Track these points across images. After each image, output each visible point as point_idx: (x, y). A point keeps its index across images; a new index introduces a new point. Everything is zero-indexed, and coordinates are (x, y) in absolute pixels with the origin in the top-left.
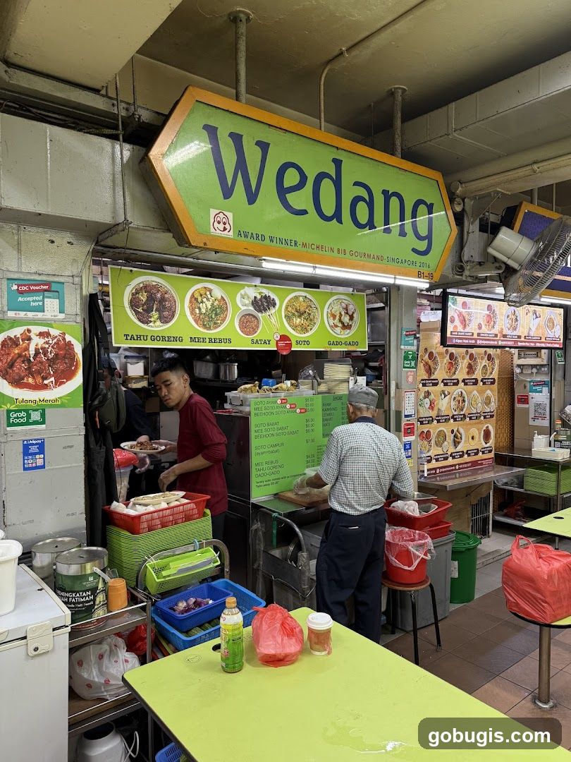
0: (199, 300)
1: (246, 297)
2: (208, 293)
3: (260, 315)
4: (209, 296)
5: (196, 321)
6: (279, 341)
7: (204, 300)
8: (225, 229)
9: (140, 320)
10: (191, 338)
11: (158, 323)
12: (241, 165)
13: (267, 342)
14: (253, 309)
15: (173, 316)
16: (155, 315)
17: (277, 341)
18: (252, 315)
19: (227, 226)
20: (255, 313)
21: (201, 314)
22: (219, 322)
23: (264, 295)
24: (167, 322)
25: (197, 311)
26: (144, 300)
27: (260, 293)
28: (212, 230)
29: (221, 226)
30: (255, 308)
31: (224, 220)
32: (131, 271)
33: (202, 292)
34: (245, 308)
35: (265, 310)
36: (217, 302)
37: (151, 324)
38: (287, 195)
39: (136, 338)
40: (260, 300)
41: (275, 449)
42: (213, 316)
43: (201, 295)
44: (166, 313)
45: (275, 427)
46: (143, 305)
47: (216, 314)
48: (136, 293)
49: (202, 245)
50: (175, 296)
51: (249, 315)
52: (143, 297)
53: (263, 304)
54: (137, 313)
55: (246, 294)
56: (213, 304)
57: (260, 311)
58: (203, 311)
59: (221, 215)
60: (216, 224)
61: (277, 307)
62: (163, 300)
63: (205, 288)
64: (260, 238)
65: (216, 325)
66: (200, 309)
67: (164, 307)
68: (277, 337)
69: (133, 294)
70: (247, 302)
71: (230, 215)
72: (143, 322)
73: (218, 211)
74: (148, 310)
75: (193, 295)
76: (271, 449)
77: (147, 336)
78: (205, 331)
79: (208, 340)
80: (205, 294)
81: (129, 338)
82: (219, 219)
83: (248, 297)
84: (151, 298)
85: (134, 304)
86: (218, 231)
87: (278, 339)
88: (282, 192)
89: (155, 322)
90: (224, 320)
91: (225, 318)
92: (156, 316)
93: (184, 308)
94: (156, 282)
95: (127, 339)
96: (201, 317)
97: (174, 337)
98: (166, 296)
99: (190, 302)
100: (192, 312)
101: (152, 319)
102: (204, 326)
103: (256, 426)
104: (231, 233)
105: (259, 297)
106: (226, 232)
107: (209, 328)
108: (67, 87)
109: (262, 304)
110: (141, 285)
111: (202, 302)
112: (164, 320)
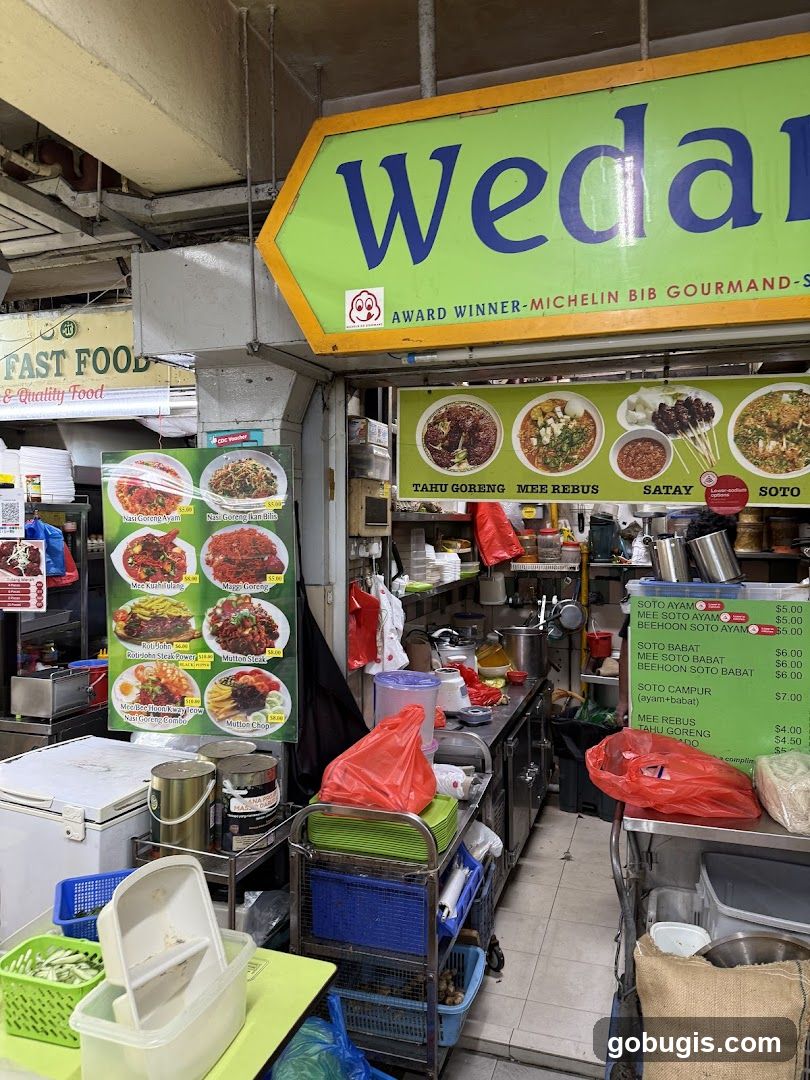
0: (540, 422)
1: (638, 407)
2: (558, 409)
3: (670, 439)
4: (560, 415)
5: (531, 459)
6: (714, 487)
7: (550, 421)
8: (370, 316)
9: (437, 462)
10: (520, 486)
11: (465, 465)
12: (403, 204)
13: (683, 491)
14: (653, 428)
15: (491, 452)
16: (461, 453)
17: (708, 490)
18: (649, 440)
19: (374, 311)
20: (660, 435)
21: (540, 444)
22: (576, 457)
23: (684, 399)
24: (479, 463)
25: (534, 441)
26: (446, 432)
27: (674, 397)
28: (348, 323)
29: (363, 314)
30: (659, 427)
31: (369, 302)
32: (430, 392)
33: (546, 409)
34: (637, 427)
35: (684, 428)
36: (575, 423)
37: (454, 467)
38: (495, 223)
39: (429, 489)
40: (674, 409)
41: (688, 697)
42: (565, 448)
43: (544, 414)
44: (479, 449)
45: (691, 654)
46: (444, 440)
47: (571, 444)
48: (435, 423)
49: (330, 351)
50: (496, 420)
51: (644, 440)
52: (445, 428)
53: (681, 417)
54: (433, 452)
55: (640, 401)
56: (565, 427)
57: (672, 431)
58: (546, 440)
59: (364, 296)
60: (355, 311)
61: (716, 420)
62: (476, 428)
63: (553, 400)
64: (436, 315)
65: (570, 463)
66: (539, 437)
67: (477, 441)
68: (710, 480)
69: (430, 426)
70: (640, 415)
71: (379, 292)
72: (441, 466)
73: (359, 291)
74: (451, 448)
75: (528, 416)
76: (678, 696)
77: (446, 485)
78: (547, 474)
79: (550, 489)
80: (553, 411)
81: (420, 489)
82: (359, 303)
83: (645, 407)
84: (457, 429)
85: (430, 440)
86: (358, 322)
87: (712, 484)
88: (484, 220)
89: (460, 464)
90: (585, 454)
91: (590, 449)
92: (462, 456)
93: (511, 439)
94: (466, 402)
95: (416, 490)
96: (541, 450)
97: (489, 486)
98: (481, 422)
99: (523, 427)
100: (525, 444)
101: (456, 460)
102: (546, 466)
103: (641, 645)
104: (381, 319)
105: (671, 403)
106: (372, 320)
107: (556, 469)
108: (207, 193)
109: (679, 418)
110: (443, 411)
111: (545, 425)
112: (475, 459)
